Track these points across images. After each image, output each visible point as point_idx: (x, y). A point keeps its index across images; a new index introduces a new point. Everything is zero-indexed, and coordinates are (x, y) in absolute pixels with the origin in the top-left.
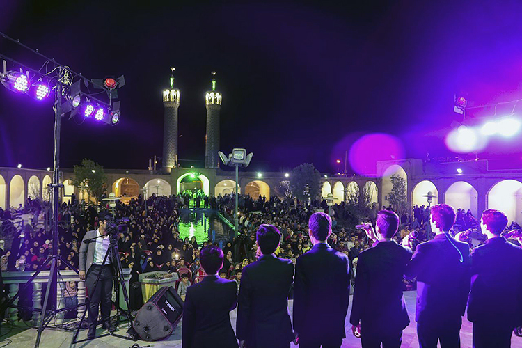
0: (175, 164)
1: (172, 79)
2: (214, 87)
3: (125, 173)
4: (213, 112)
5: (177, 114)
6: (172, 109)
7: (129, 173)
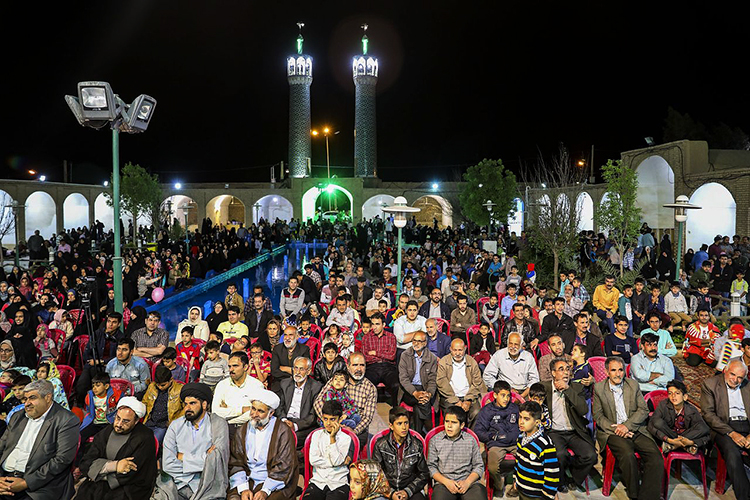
0: (307, 173)
1: (300, 41)
2: (365, 49)
3: (223, 188)
4: (364, 87)
5: (308, 95)
6: (300, 87)
7: (229, 187)
